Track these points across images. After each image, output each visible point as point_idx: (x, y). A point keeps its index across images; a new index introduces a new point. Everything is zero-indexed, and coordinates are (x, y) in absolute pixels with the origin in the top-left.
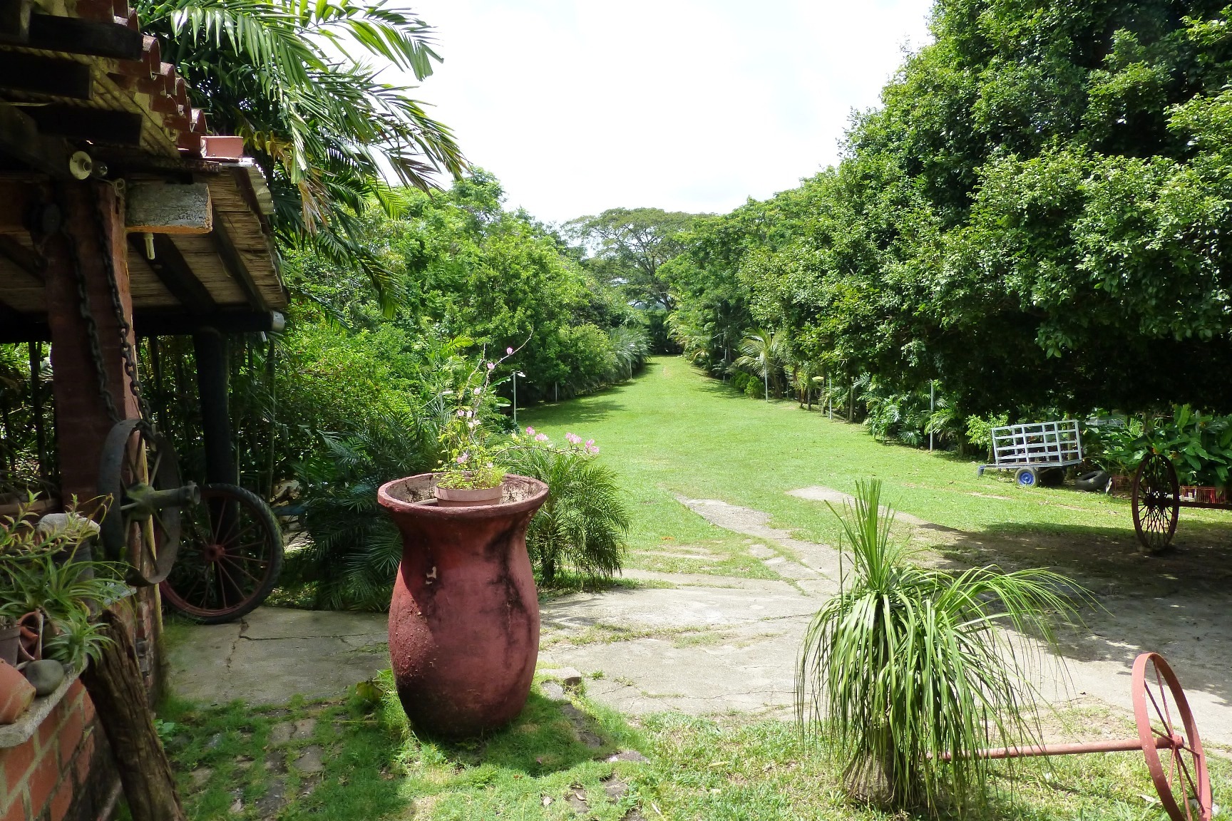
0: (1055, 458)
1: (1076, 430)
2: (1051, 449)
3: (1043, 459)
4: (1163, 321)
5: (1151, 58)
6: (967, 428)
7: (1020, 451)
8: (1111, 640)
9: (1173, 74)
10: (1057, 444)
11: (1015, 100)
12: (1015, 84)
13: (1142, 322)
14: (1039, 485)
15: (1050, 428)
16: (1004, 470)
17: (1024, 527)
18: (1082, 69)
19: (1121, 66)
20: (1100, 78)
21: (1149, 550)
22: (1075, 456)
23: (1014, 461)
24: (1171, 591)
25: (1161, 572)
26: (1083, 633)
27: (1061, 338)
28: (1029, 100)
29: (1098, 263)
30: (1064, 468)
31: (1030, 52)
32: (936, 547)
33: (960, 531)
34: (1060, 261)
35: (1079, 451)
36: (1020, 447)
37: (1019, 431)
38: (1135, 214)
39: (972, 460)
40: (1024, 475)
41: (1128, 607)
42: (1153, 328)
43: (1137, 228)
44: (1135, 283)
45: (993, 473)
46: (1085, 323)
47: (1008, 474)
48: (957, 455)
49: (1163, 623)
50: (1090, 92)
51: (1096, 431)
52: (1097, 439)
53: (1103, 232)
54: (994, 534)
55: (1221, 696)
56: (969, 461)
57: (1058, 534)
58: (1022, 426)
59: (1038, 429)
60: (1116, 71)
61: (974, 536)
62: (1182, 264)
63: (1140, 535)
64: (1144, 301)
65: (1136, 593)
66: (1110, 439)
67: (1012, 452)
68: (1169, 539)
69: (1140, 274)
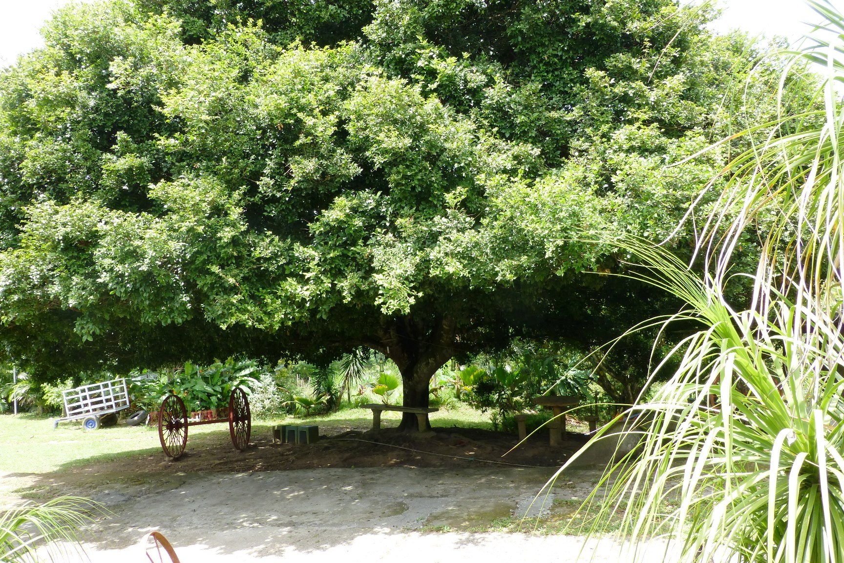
0: (111, 406)
1: (124, 385)
2: (107, 400)
3: (102, 409)
4: (154, 314)
5: (141, 153)
6: (44, 394)
7: (86, 405)
8: (141, 527)
9: (153, 164)
10: (111, 396)
11: (53, 164)
12: (53, 153)
13: (142, 315)
14: (101, 427)
15: (106, 386)
16: (74, 421)
17: (88, 460)
18: (99, 152)
19: (123, 154)
20: (110, 159)
21: (171, 458)
22: (125, 403)
23: (81, 413)
24: (182, 483)
25: (176, 472)
26: (123, 528)
27: (91, 327)
28: (63, 166)
29: (111, 278)
30: (118, 412)
31: (64, 133)
32: (16, 491)
33: (38, 474)
34: (87, 276)
35: (127, 399)
36: (85, 402)
37: (83, 391)
38: (132, 248)
39: (50, 416)
40: (88, 422)
41: (155, 501)
42: (148, 318)
43: (134, 256)
44: (135, 290)
45: (65, 424)
46: (107, 317)
47: (77, 423)
48: (37, 414)
49: (175, 506)
50: (103, 167)
51: (139, 384)
52: (140, 389)
53: (113, 259)
54: (65, 471)
55: (205, 544)
56: (47, 418)
57: (112, 461)
58: (86, 387)
59: (98, 388)
60: (120, 157)
61: (47, 476)
62: (162, 280)
63: (165, 450)
64: (142, 301)
65: (160, 490)
66: (148, 388)
67: (79, 407)
68: (184, 448)
69: (138, 285)
